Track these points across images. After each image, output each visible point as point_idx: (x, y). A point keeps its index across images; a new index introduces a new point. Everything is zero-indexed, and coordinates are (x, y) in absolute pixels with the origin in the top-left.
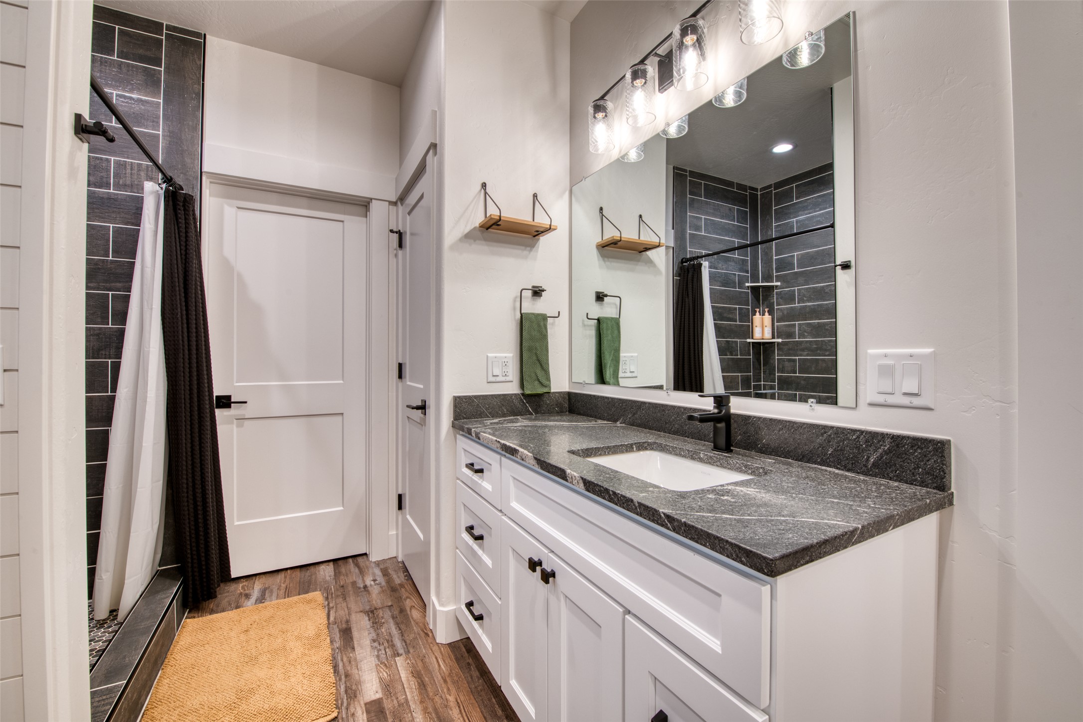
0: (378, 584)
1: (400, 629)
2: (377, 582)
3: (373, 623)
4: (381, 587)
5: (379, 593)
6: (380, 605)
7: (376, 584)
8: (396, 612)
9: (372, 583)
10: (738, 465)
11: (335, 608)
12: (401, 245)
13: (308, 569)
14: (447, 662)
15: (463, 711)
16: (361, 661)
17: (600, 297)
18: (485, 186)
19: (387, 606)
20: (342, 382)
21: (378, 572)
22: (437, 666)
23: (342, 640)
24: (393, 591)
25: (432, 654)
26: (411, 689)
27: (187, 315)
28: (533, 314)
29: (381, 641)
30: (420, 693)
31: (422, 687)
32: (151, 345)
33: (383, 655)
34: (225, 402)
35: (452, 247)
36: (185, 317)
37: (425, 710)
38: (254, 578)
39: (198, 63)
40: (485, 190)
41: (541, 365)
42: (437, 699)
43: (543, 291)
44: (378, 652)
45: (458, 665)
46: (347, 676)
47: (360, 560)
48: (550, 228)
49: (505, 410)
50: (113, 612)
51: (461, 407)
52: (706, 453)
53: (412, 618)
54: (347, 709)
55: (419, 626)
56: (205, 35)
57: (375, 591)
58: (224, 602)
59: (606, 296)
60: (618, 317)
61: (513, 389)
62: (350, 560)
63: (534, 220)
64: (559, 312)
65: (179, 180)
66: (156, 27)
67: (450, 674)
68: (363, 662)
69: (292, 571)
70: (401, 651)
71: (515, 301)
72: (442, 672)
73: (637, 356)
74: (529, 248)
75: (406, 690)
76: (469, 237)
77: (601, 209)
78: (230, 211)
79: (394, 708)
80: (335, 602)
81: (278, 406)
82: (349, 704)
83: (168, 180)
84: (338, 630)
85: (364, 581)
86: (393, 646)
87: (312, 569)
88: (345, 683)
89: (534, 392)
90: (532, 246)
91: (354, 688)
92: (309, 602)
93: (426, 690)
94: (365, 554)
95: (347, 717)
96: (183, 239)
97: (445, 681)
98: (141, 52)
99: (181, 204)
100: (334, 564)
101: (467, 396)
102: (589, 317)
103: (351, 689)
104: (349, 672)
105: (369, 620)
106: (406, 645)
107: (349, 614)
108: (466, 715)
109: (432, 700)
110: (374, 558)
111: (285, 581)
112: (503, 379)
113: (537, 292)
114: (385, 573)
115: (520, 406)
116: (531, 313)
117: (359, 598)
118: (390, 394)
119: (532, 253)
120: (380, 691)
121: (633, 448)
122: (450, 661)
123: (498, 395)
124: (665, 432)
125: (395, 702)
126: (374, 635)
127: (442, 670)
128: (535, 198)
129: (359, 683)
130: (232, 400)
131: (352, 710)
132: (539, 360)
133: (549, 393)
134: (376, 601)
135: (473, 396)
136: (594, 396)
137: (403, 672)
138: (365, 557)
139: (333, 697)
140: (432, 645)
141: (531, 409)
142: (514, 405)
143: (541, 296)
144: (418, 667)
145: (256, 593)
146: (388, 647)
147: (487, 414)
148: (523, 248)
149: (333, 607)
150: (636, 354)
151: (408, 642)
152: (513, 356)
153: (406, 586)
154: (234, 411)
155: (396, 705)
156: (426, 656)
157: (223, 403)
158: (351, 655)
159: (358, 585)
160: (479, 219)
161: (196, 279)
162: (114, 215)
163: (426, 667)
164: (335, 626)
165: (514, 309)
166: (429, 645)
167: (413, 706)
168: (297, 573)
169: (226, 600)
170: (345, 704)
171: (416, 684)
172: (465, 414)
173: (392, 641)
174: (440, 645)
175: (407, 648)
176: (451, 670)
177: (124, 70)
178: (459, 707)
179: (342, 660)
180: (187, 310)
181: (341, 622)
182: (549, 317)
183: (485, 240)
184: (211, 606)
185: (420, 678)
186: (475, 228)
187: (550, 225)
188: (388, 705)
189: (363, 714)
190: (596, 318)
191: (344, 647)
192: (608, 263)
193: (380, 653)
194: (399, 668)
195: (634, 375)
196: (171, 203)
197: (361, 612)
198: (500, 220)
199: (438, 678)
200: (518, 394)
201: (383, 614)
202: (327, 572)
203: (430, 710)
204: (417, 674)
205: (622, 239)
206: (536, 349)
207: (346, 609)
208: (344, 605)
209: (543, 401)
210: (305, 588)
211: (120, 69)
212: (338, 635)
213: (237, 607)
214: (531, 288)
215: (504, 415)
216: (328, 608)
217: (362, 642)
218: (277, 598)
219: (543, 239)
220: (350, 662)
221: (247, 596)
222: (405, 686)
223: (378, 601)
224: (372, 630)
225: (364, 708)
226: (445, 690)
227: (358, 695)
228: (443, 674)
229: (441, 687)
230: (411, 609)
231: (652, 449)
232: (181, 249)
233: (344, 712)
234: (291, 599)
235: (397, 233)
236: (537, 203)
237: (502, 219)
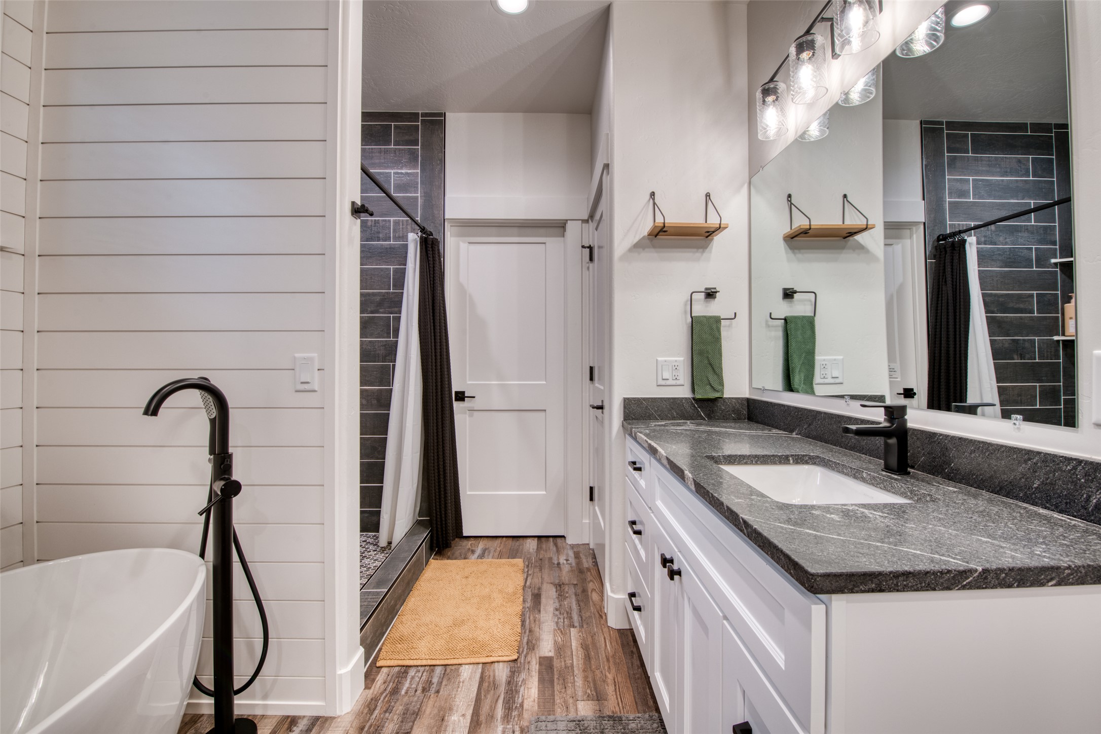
0: (569, 564)
1: (579, 606)
2: (569, 562)
3: (559, 595)
4: (571, 567)
5: (568, 572)
6: (567, 582)
7: (567, 564)
8: (579, 591)
9: (565, 562)
10: (902, 489)
11: (532, 575)
12: (591, 259)
13: (518, 540)
14: (613, 644)
15: (618, 690)
16: (543, 623)
17: (788, 294)
18: (654, 195)
19: (572, 584)
20: (545, 383)
21: (571, 554)
22: (603, 645)
23: (532, 601)
24: (580, 573)
25: (602, 634)
26: (578, 657)
27: (434, 329)
28: (705, 317)
29: (562, 611)
30: (585, 663)
31: (587, 658)
32: (412, 353)
33: (561, 623)
34: (461, 396)
35: (623, 258)
36: (432, 331)
37: (586, 678)
38: (480, 539)
39: (441, 136)
40: (654, 199)
41: (713, 369)
42: (597, 672)
43: (716, 292)
44: (558, 620)
45: (623, 650)
46: (530, 631)
47: (559, 540)
48: (720, 227)
49: (675, 414)
50: (390, 543)
51: (630, 408)
52: (869, 473)
53: (592, 599)
54: (526, 657)
55: (596, 608)
56: (445, 113)
57: (566, 568)
58: (457, 553)
59: (795, 292)
60: (813, 315)
61: (683, 392)
62: (551, 539)
63: (706, 222)
64: (735, 313)
65: (430, 228)
66: (414, 116)
67: (613, 655)
68: (544, 624)
69: (506, 539)
70: (576, 624)
71: (686, 305)
72: (607, 652)
73: (843, 359)
74: (701, 250)
75: (574, 657)
76: (638, 246)
77: (789, 196)
78: (464, 246)
79: (561, 668)
80: (533, 571)
81: (497, 401)
82: (527, 654)
83: (423, 230)
84: (531, 593)
85: (558, 559)
86: (570, 618)
87: (521, 540)
88: (528, 636)
89: (706, 397)
90: (704, 247)
91: (533, 643)
92: (513, 565)
93: (590, 662)
94: (563, 537)
95: (524, 663)
96: (432, 272)
97: (608, 660)
98: (407, 138)
99: (430, 246)
100: (538, 540)
101: (635, 398)
102: (772, 317)
103: (532, 643)
104: (533, 629)
105: (556, 592)
106: (582, 620)
107: (542, 583)
108: (620, 695)
109: (594, 672)
110: (570, 541)
111: (500, 546)
112: (674, 382)
113: (710, 294)
114: (577, 556)
115: (691, 411)
116: (702, 316)
117: (552, 572)
118: (583, 394)
119: (705, 255)
120: (553, 651)
121: (789, 460)
122: (616, 645)
123: (667, 398)
124: (842, 447)
125: (563, 663)
126: (557, 605)
127: (608, 650)
128: (708, 198)
129: (538, 639)
130: (466, 395)
131: (529, 658)
132: (710, 364)
133: (722, 398)
134: (564, 578)
135: (641, 398)
136: (771, 403)
137: (575, 642)
138: (563, 539)
139: (516, 644)
140: (603, 626)
141: (704, 414)
142: (685, 408)
143: (715, 298)
144: (588, 641)
145: (479, 551)
146: (567, 618)
147: (655, 416)
148: (695, 250)
149: (530, 575)
150: (842, 357)
151: (584, 618)
152: (684, 360)
153: (592, 571)
154: (467, 404)
155: (563, 666)
156: (597, 634)
157: (459, 397)
158: (537, 616)
159: (553, 561)
160: (647, 226)
161: (440, 302)
162: (393, 260)
163: (594, 644)
164: (529, 590)
165: (685, 312)
166: (601, 626)
167: (576, 672)
168: (510, 541)
169: (459, 551)
170: (525, 653)
171: (583, 654)
172: (634, 415)
173: (571, 614)
174: (610, 628)
175: (582, 623)
176: (615, 652)
177: (397, 153)
178: (615, 686)
179: (529, 618)
180: (434, 326)
181: (534, 587)
182: (722, 319)
183: (654, 247)
184: (449, 554)
185: (587, 651)
186: (644, 237)
187: (720, 224)
188: (557, 664)
189: (536, 664)
190: (783, 317)
191: (533, 608)
192: (800, 256)
193: (559, 620)
194: (572, 638)
195: (837, 381)
196: (424, 246)
197: (551, 583)
198: (664, 226)
199: (602, 656)
200: (689, 398)
201: (568, 590)
202: (532, 545)
203: (590, 679)
204: (585, 647)
205: (812, 227)
206: (708, 352)
207: (540, 578)
208: (539, 574)
209: (717, 406)
210: (513, 554)
211: (395, 154)
212: (530, 597)
213: (465, 558)
214: (703, 290)
215: (674, 418)
216: (527, 575)
217: (547, 607)
218: (493, 558)
219: (717, 239)
220: (535, 621)
221: (473, 552)
222: (574, 653)
223: (567, 578)
224: (557, 601)
225: (538, 660)
226: (606, 668)
227: (536, 649)
228: (607, 654)
229: (603, 663)
230: (592, 591)
231: (814, 464)
232: (430, 280)
233: (522, 658)
234: (501, 560)
235: (588, 247)
236: (710, 204)
237: (666, 225)
